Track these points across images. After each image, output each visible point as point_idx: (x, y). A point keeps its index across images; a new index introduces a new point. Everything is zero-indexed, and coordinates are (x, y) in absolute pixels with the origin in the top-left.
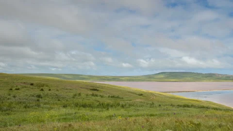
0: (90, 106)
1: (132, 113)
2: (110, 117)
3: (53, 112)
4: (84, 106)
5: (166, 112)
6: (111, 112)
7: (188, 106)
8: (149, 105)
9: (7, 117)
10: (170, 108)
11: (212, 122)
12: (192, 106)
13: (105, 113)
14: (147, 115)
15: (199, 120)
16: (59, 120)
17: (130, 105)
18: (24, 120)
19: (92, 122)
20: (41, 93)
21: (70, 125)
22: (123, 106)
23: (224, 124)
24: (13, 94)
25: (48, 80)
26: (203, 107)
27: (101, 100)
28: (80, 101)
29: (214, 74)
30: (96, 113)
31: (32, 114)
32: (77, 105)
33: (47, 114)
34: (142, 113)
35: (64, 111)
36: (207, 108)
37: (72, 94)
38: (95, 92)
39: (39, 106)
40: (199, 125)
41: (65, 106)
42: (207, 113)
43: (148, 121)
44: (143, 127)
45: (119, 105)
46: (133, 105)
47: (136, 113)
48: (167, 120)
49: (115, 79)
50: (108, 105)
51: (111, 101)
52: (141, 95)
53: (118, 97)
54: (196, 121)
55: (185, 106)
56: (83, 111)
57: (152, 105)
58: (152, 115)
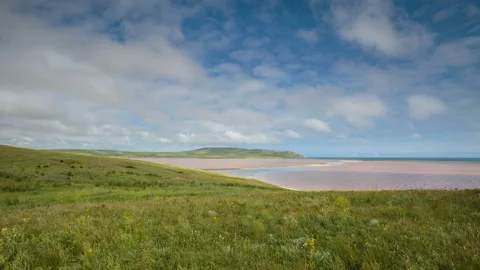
0: (126, 185)
1: (170, 192)
2: (147, 197)
3: (84, 192)
4: (119, 185)
5: (208, 191)
6: (148, 191)
7: (232, 185)
8: (189, 184)
9: (34, 197)
10: (213, 187)
11: (258, 203)
12: (237, 185)
13: (141, 193)
14: (188, 195)
15: (245, 200)
16: (91, 201)
17: (169, 184)
18: (53, 200)
19: (127, 202)
20: (72, 171)
21: (103, 206)
22: (160, 185)
23: (271, 204)
24: (40, 171)
25: (79, 157)
26: (248, 186)
27: (138, 178)
28: (115, 180)
29: (261, 151)
30: (131, 192)
31: (61, 194)
32: (110, 184)
33: (78, 193)
34: (184, 192)
35: (97, 190)
36: (253, 187)
37: (105, 172)
38: (131, 170)
39: (69, 185)
40: (244, 205)
41: (97, 186)
42: (253, 192)
43: (188, 201)
45: (156, 183)
46: (172, 184)
47: (175, 193)
48: (209, 200)
49: (153, 155)
50: (144, 183)
51: (148, 180)
52: (181, 173)
53: (156, 175)
54: (240, 201)
55: (228, 185)
56: (118, 191)
57: (193, 184)
58: (192, 195)
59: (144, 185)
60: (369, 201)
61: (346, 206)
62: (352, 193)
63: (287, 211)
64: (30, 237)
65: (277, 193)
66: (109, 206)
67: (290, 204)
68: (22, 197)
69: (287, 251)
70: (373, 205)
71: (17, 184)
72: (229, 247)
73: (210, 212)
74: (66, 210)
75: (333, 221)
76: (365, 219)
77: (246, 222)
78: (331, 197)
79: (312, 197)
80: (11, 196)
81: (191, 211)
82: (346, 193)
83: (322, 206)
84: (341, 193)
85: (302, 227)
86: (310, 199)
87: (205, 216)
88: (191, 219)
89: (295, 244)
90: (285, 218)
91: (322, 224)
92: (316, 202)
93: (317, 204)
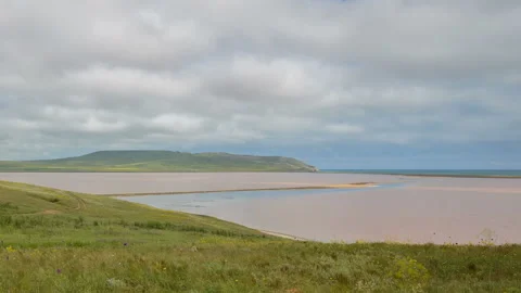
7: (158, 226)
8: (72, 223)
10: (118, 229)
11: (214, 264)
12: (169, 226)
14: (69, 245)
15: (185, 259)
17: (33, 223)
22: (17, 225)
26: (193, 229)
34: (54, 239)
36: (202, 230)
40: (182, 270)
42: (203, 241)
44: (59, 271)
45: (9, 221)
46: (39, 223)
47: (46, 240)
48: (109, 256)
52: (56, 201)
53: (7, 206)
54: (174, 260)
55: (151, 226)
57: (79, 223)
58: (78, 245)
60: (472, 268)
61: (418, 280)
62: (429, 248)
63: (277, 285)
65: (256, 244)
70: (481, 278)
73: (113, 281)
79: (334, 257)
81: (73, 279)
82: (412, 250)
83: (357, 276)
86: (330, 261)
87: (102, 288)
92: (344, 267)
93: (345, 270)
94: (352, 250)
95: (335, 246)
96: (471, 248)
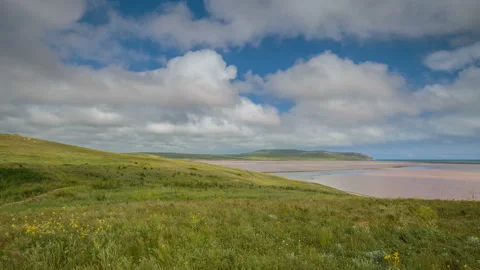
0: (189, 186)
3: (155, 191)
4: (183, 185)
5: (266, 195)
6: (210, 192)
7: (292, 189)
8: (248, 187)
10: (272, 190)
12: (297, 188)
13: (204, 193)
14: (248, 198)
15: (307, 206)
16: (161, 199)
17: (229, 186)
18: (130, 198)
19: (191, 203)
20: (144, 172)
21: (172, 205)
22: (221, 187)
23: (337, 211)
24: (121, 172)
26: (310, 190)
27: (200, 180)
28: (180, 180)
30: (194, 193)
31: (136, 192)
32: (177, 184)
33: (149, 193)
34: (240, 194)
35: (165, 190)
36: (315, 191)
39: (142, 183)
40: (306, 211)
41: (166, 185)
42: (317, 196)
43: (248, 204)
45: (217, 185)
46: (232, 186)
47: (235, 195)
48: (269, 203)
50: (206, 184)
51: (209, 181)
52: (240, 175)
53: (215, 177)
55: (288, 188)
56: (183, 191)
57: (252, 187)
58: (251, 198)
59: (205, 186)
60: (463, 213)
61: (432, 218)
62: (438, 201)
63: (356, 219)
64: (115, 230)
65: (343, 198)
66: (177, 205)
67: (359, 212)
68: (108, 194)
69: (359, 265)
70: (469, 218)
71: (104, 183)
72: (293, 255)
73: (271, 216)
74: (142, 207)
75: (415, 234)
76: (459, 235)
77: (309, 229)
78: (411, 206)
79: (386, 205)
80: (100, 192)
81: (251, 214)
82: (430, 203)
83: (399, 215)
84: (424, 202)
85: (376, 239)
86: (384, 208)
87: (266, 219)
88: (253, 222)
89: (368, 258)
90: (354, 227)
91: (402, 238)
92: (391, 210)
93: (392, 213)
94: (395, 202)
95: (386, 200)
96: (462, 202)
